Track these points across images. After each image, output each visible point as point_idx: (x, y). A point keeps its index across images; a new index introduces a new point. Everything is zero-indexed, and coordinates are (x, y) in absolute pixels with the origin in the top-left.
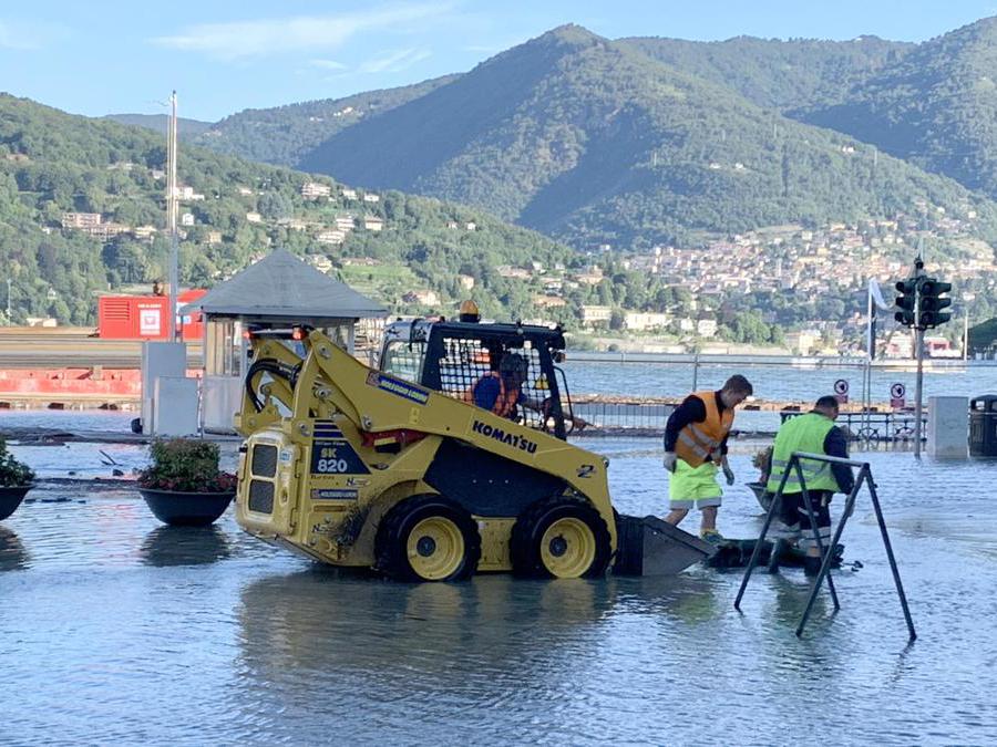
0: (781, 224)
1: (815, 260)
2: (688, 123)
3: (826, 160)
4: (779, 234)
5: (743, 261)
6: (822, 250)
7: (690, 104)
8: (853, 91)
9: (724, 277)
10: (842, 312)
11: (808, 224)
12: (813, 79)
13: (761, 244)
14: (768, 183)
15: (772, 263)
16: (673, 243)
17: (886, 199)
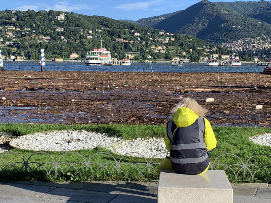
0: (247, 37)
1: (255, 44)
2: (229, 18)
3: (256, 25)
4: (247, 40)
5: (240, 45)
6: (256, 43)
7: (229, 14)
8: (260, 11)
9: (236, 48)
10: (260, 54)
11: (253, 37)
12: (252, 9)
13: (243, 42)
14: (245, 30)
15: (246, 45)
16: (226, 42)
17: (268, 32)
